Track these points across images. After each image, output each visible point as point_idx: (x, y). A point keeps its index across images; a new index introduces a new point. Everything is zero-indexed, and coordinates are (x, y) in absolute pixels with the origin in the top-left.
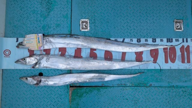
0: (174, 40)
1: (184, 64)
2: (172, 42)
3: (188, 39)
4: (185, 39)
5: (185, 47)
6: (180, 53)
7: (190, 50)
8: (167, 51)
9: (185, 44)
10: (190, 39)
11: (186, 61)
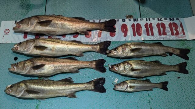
0: (139, 19)
1: (149, 36)
2: (138, 21)
3: (150, 19)
4: (148, 19)
5: (149, 24)
6: (145, 29)
7: (153, 26)
8: (135, 28)
9: (149, 22)
10: (152, 18)
11: (150, 34)
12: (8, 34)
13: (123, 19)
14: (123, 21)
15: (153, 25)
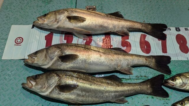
12: (21, 45)
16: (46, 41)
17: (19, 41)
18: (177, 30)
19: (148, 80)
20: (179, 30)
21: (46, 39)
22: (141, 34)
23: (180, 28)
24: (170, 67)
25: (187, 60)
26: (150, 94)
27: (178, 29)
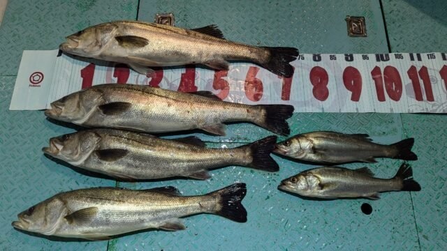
0: (392, 56)
1: (420, 102)
2: (388, 60)
3: (422, 55)
4: (415, 55)
5: (418, 69)
6: (410, 81)
7: (430, 75)
8: (381, 77)
9: (418, 65)
10: (426, 54)
11: (425, 97)
12: (39, 86)
13: (346, 55)
14: (347, 59)
15: (431, 73)
16: (82, 79)
17: (37, 78)
18: (315, 60)
19: (249, 145)
20: (320, 59)
21: (82, 76)
22: (251, 67)
23: (321, 55)
24: (290, 124)
25: (321, 111)
26: (248, 166)
27: (317, 58)
